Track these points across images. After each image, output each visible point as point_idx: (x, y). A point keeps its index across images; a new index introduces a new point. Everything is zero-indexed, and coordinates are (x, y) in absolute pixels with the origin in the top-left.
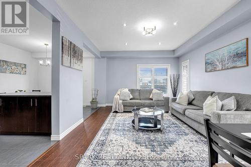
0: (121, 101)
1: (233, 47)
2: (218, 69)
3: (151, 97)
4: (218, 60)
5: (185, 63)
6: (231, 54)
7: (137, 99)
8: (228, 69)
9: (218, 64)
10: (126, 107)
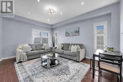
0: (24, 53)
1: (75, 29)
2: (70, 35)
3: (43, 48)
4: (70, 32)
5: (56, 32)
6: (75, 31)
7: (35, 50)
8: (74, 36)
9: (70, 34)
10: (29, 57)
